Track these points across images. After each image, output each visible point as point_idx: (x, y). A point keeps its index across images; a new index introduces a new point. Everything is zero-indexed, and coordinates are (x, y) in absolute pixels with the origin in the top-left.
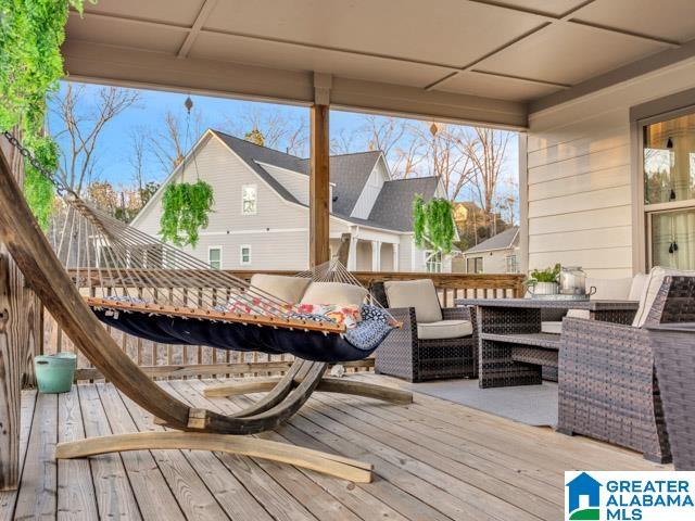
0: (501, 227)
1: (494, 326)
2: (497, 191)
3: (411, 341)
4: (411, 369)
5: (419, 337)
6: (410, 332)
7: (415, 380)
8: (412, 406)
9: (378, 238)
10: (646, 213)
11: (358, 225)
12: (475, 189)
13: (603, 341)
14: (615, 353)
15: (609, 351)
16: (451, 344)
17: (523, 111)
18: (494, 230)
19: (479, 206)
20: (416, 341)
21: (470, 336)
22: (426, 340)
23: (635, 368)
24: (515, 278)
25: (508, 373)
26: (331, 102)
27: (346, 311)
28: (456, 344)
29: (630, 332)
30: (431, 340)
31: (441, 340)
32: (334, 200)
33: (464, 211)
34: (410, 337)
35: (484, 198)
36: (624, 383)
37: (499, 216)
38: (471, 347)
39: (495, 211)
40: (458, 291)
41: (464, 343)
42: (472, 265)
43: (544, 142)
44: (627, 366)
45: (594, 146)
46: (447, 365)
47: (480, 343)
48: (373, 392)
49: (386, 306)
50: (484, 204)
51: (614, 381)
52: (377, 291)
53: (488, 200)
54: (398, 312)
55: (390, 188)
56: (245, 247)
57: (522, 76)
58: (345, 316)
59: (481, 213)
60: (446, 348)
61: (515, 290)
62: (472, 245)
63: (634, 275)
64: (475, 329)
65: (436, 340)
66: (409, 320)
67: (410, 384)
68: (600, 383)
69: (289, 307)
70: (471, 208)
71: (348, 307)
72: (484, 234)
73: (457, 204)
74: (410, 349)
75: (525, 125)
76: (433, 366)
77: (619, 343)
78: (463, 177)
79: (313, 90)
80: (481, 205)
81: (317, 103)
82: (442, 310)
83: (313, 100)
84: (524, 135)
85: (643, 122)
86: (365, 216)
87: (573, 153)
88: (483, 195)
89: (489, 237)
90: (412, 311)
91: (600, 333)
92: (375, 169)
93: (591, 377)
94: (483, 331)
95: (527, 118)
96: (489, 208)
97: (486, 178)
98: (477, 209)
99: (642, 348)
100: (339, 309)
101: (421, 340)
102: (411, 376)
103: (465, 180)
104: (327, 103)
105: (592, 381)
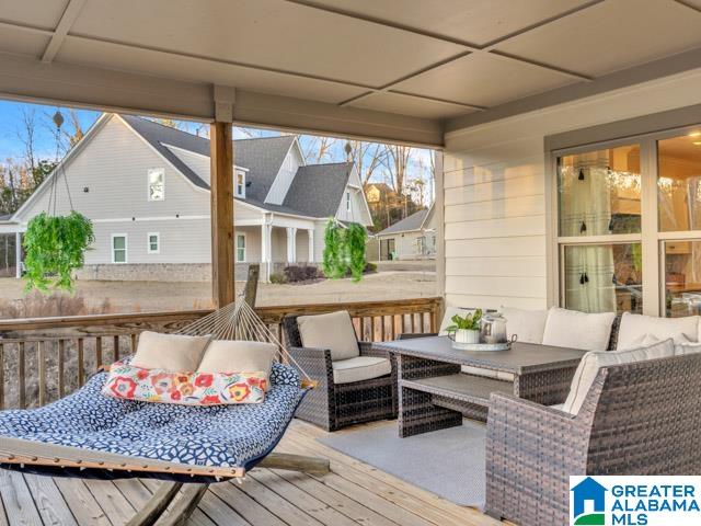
0: (413, 208)
1: (415, 370)
2: (408, 173)
3: (326, 387)
4: (327, 417)
5: (336, 382)
6: (326, 378)
7: (332, 429)
8: (329, 478)
9: (292, 225)
10: (559, 245)
11: (272, 213)
12: (388, 172)
13: (534, 425)
14: (546, 441)
15: (540, 438)
16: (369, 386)
17: (439, 130)
18: (405, 211)
19: (391, 187)
20: (332, 387)
21: (389, 375)
22: (342, 385)
23: (568, 460)
24: (432, 301)
25: (429, 418)
26: (234, 119)
27: (252, 382)
28: (375, 385)
29: (562, 420)
30: (348, 384)
31: (358, 383)
32: (248, 185)
33: (377, 192)
34: (326, 382)
35: (395, 181)
36: (556, 474)
37: (409, 196)
38: (389, 387)
39: (406, 192)
40: (376, 318)
41: (383, 382)
42: (385, 245)
43: (460, 163)
44: (560, 456)
45: (508, 173)
46: (366, 408)
47: (400, 390)
48: (285, 463)
49: (299, 344)
50: (396, 186)
51: (546, 470)
52: (288, 327)
53: (399, 183)
54: (313, 354)
55: (303, 173)
56: (153, 234)
57: (439, 97)
58: (250, 389)
59: (393, 194)
60: (364, 390)
61: (432, 314)
62: (384, 226)
63: (549, 308)
64: (394, 368)
65: (353, 384)
66: (324, 364)
67: (327, 433)
68: (530, 470)
69: (182, 379)
70: (383, 189)
71: (254, 376)
72: (396, 216)
73: (370, 185)
74: (326, 396)
75: (441, 144)
76: (351, 411)
77: (551, 431)
78: (376, 159)
79: (213, 104)
80: (393, 186)
81: (218, 119)
82: (359, 344)
83: (214, 117)
84: (441, 153)
85: (558, 153)
86: (280, 202)
87: (489, 176)
88: (395, 178)
89: (400, 219)
90: (328, 353)
91: (531, 417)
92: (289, 154)
93: (521, 462)
94: (403, 377)
95: (443, 138)
96: (400, 191)
97: (397, 161)
98: (389, 191)
99: (575, 440)
100: (244, 379)
101: (338, 385)
102: (328, 425)
103: (378, 163)
104: (230, 121)
105: (522, 466)
